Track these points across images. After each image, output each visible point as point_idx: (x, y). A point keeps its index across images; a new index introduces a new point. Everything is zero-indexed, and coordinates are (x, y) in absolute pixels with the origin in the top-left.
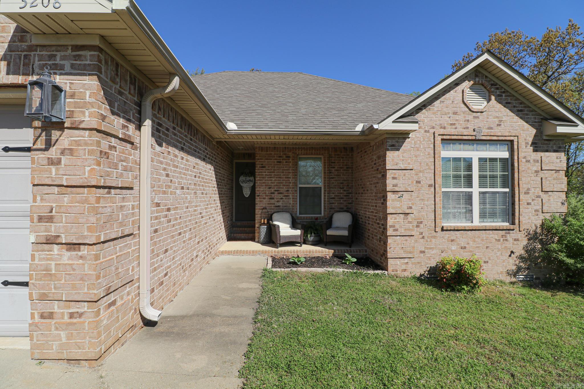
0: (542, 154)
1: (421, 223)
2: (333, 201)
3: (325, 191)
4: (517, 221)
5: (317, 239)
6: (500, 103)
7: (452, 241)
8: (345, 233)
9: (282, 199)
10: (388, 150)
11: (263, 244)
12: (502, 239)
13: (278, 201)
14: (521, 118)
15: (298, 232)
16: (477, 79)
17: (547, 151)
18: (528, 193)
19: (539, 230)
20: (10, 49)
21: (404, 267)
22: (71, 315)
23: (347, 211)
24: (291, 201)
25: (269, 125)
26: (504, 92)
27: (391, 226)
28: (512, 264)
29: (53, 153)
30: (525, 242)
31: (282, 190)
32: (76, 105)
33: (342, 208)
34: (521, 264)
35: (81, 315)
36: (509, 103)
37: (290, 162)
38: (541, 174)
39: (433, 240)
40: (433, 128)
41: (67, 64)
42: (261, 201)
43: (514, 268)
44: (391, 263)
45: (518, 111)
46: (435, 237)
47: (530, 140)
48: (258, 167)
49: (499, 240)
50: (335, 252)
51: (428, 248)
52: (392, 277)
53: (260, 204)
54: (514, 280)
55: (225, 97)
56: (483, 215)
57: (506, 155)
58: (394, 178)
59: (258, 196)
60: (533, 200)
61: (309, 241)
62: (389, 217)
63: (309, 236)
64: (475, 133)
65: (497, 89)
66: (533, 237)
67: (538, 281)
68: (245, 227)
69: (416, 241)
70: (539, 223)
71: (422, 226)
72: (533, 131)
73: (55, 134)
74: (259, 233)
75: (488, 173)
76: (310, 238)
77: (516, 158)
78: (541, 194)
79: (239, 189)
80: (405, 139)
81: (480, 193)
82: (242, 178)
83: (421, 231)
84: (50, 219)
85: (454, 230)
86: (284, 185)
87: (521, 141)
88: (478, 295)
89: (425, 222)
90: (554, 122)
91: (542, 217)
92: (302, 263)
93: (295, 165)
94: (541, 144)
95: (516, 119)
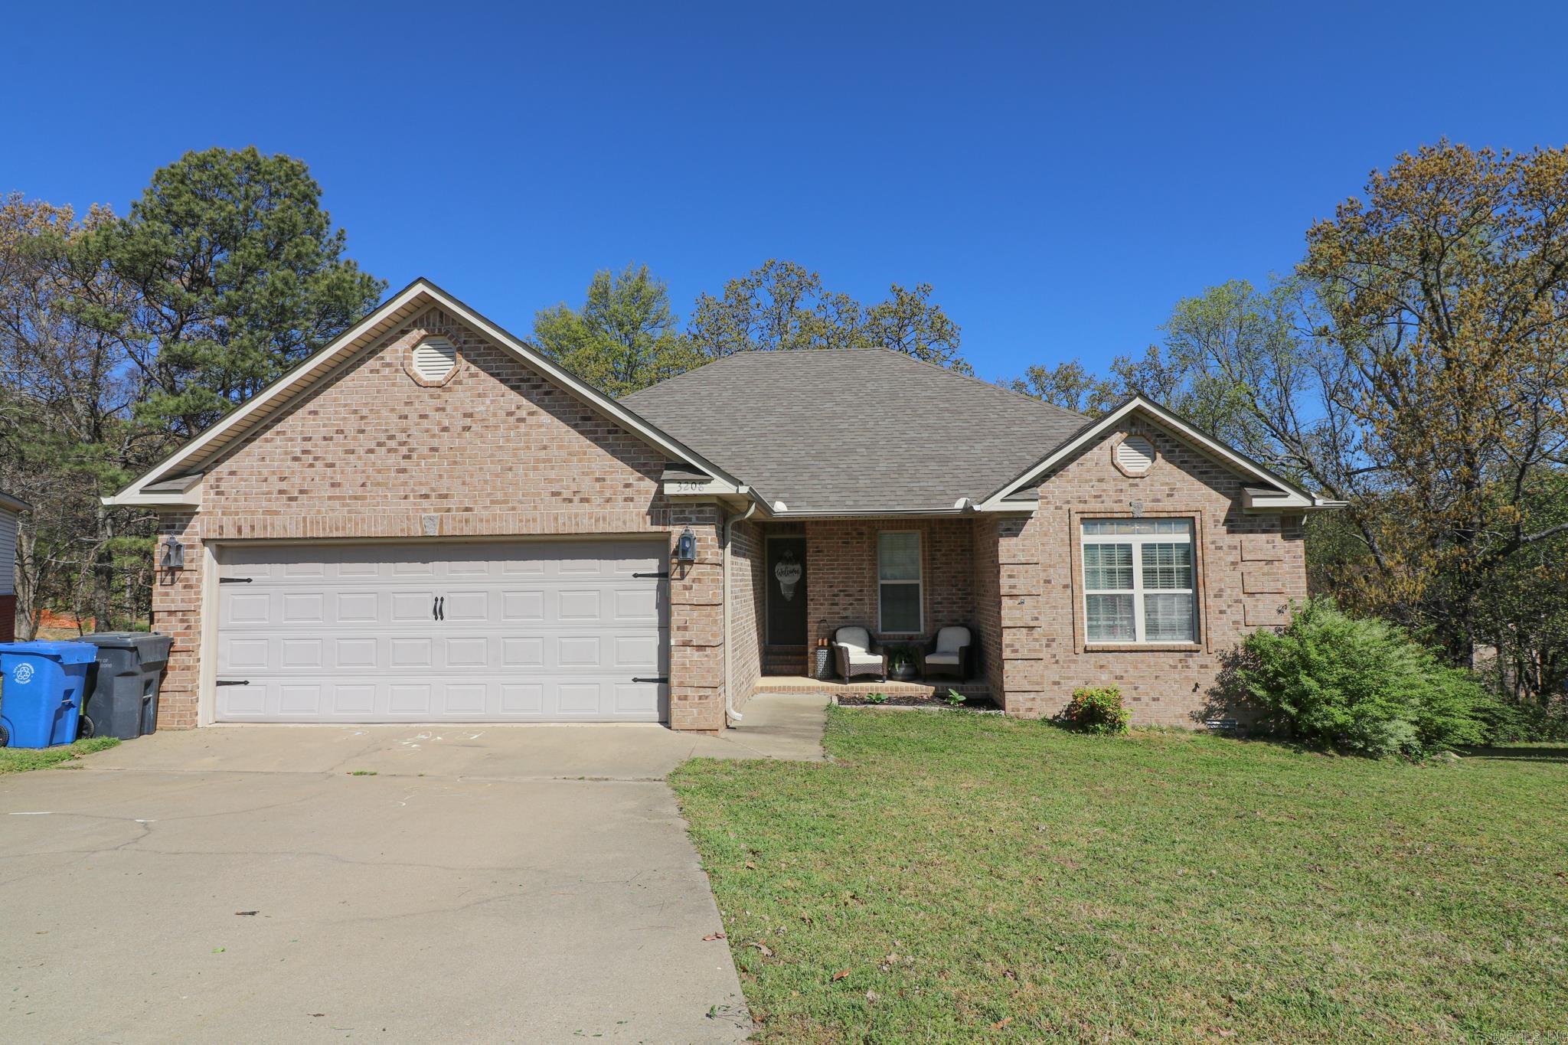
0: (1243, 537)
1: (1053, 640)
2: (939, 607)
3: (925, 590)
4: (1203, 638)
5: (910, 671)
6: (1170, 462)
7: (1102, 667)
8: (954, 660)
9: (851, 604)
10: (1002, 536)
11: (822, 679)
12: (1180, 666)
13: (845, 609)
14: (1206, 483)
15: (878, 659)
16: (1134, 430)
17: (1251, 532)
18: (1221, 596)
19: (1241, 652)
20: (652, 506)
21: (1029, 705)
22: (700, 698)
23: (962, 625)
24: (867, 609)
26: (1177, 446)
27: (1007, 646)
28: (1198, 703)
29: (687, 581)
30: (1218, 669)
31: (851, 590)
32: (702, 547)
33: (956, 620)
34: (1214, 703)
35: (707, 697)
36: (1186, 462)
37: (864, 542)
38: (1241, 567)
39: (1073, 666)
40: (1068, 502)
41: (693, 517)
42: (816, 609)
43: (1202, 709)
44: (1009, 699)
45: (1201, 473)
46: (1075, 662)
47: (1222, 515)
48: (810, 550)
49: (1175, 667)
50: (936, 689)
51: (1064, 678)
52: (1011, 719)
53: (816, 614)
54: (1201, 726)
55: (753, 436)
56: (1152, 629)
57: (1185, 538)
58: (1010, 576)
59: (812, 600)
60: (1229, 606)
61: (898, 675)
62: (1006, 632)
63: (897, 665)
64: (1131, 509)
65: (1167, 441)
66: (1232, 662)
67: (1243, 730)
68: (787, 654)
69: (1046, 667)
70: (1240, 641)
71: (1054, 645)
72: (1228, 503)
73: (687, 568)
74: (815, 662)
75: (1158, 566)
76: (900, 669)
77: (1199, 543)
78: (1242, 597)
79: (774, 584)
80: (1026, 519)
81: (1147, 596)
82: (780, 567)
83: (1054, 652)
84: (685, 628)
85: (1103, 651)
86: (855, 582)
87: (1206, 518)
88: (1118, 737)
89: (1059, 640)
90: (1250, 491)
91: (1247, 632)
92: (882, 702)
93: (874, 547)
94: (1241, 520)
95: (1198, 484)
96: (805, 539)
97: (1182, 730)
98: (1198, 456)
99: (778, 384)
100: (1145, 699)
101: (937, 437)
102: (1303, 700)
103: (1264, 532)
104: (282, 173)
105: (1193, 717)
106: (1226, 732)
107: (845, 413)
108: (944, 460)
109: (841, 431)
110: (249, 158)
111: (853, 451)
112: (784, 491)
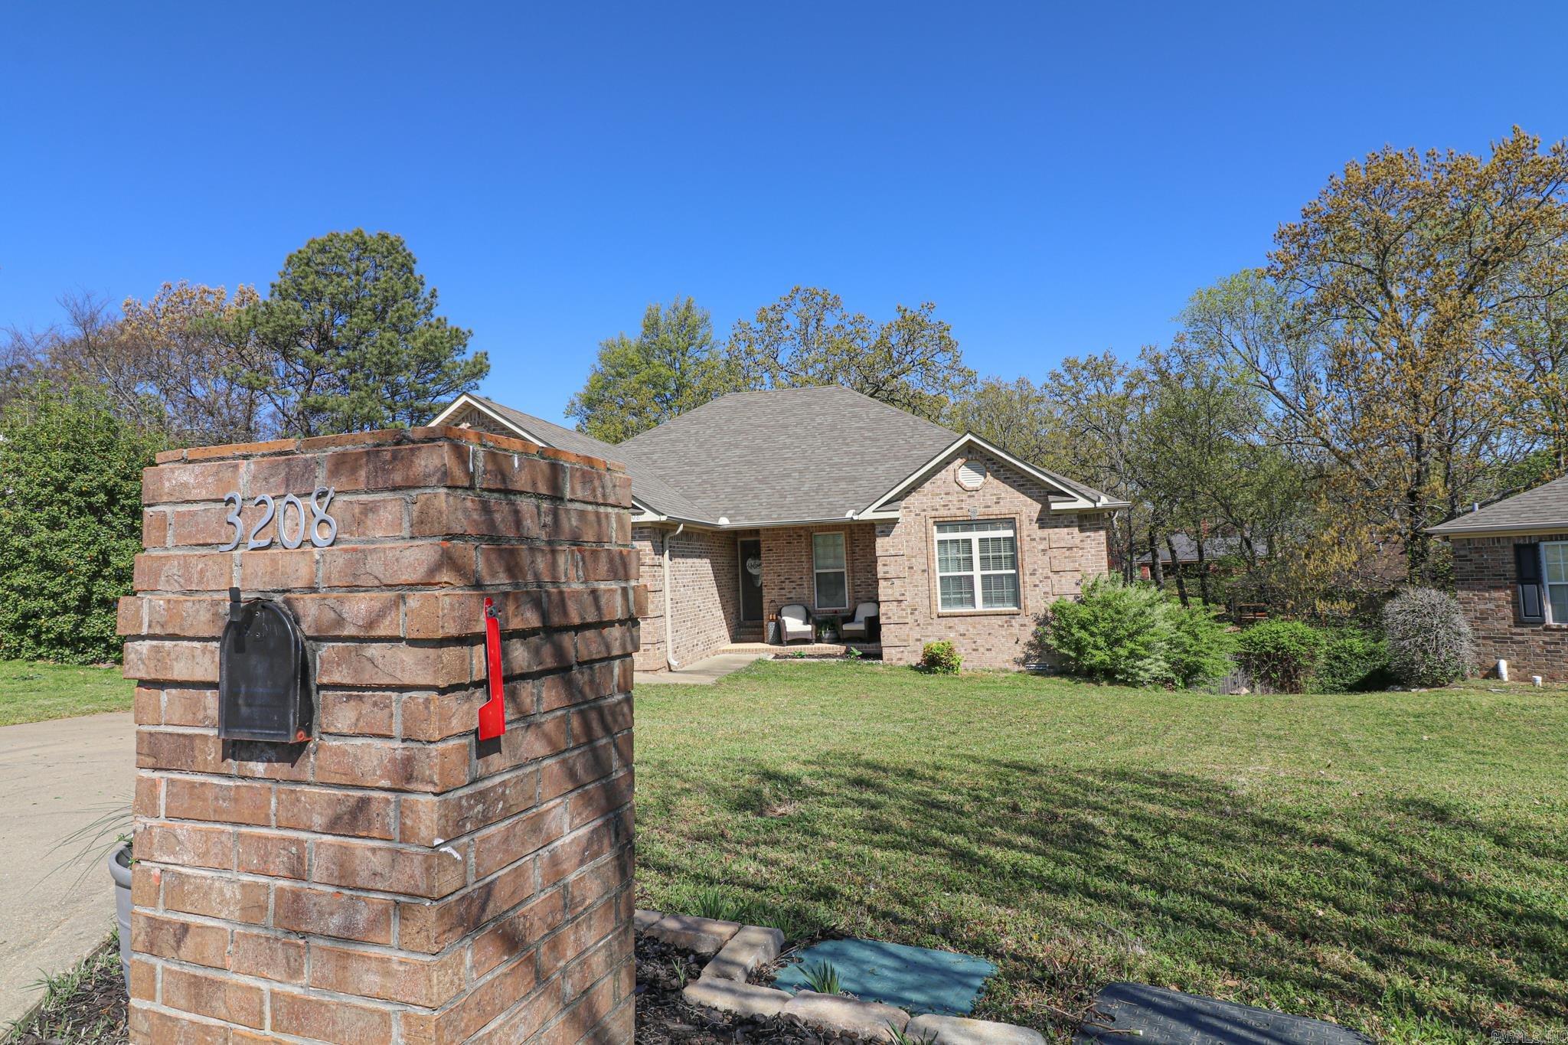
0: (1051, 531)
1: (915, 609)
2: (858, 589)
3: (848, 576)
4: (1022, 605)
5: (833, 636)
6: (997, 478)
7: (950, 627)
8: (861, 627)
9: (794, 588)
10: (878, 537)
11: (771, 644)
12: (1006, 625)
13: (789, 592)
14: (1022, 493)
15: (809, 628)
16: (969, 456)
17: (1057, 527)
18: (1034, 574)
19: (1050, 614)
21: (899, 656)
23: (868, 602)
24: (806, 591)
27: (884, 614)
28: (1019, 652)
30: (1033, 627)
31: (793, 578)
32: (645, 555)
34: (1030, 652)
36: (1009, 479)
37: (803, 542)
38: (1050, 553)
39: (930, 627)
40: (925, 511)
41: (640, 536)
42: (768, 593)
43: (1022, 655)
44: (886, 652)
45: (1020, 487)
46: (931, 624)
47: (1035, 516)
48: (763, 550)
49: (1003, 626)
50: (847, 648)
51: (923, 636)
52: (884, 666)
53: (769, 596)
54: (1023, 668)
55: (720, 466)
56: (987, 599)
57: (1010, 533)
58: (884, 565)
59: (767, 587)
60: (1041, 582)
61: (824, 639)
62: (882, 605)
63: (823, 631)
64: (970, 514)
65: (995, 463)
66: (1043, 622)
67: (1050, 671)
68: (751, 628)
69: (911, 629)
70: (1049, 606)
71: (917, 612)
72: (1039, 506)
74: (768, 632)
75: (991, 554)
76: (826, 635)
77: (1018, 537)
78: (1050, 574)
79: (747, 577)
80: (895, 524)
81: (983, 577)
82: (751, 563)
83: (916, 618)
85: (951, 616)
86: (796, 572)
87: (1023, 518)
88: (951, 675)
89: (920, 609)
90: (1051, 498)
91: (1052, 600)
92: (802, 657)
93: (810, 545)
94: (1048, 519)
95: (1017, 494)
96: (759, 541)
97: (1006, 671)
98: (1017, 473)
99: (751, 421)
100: (981, 650)
101: (854, 461)
102: (1080, 648)
103: (1066, 526)
104: (384, 249)
105: (1016, 662)
106: (1038, 672)
107: (792, 443)
108: (854, 479)
109: (786, 459)
110: (357, 239)
111: (789, 476)
112: (732, 509)
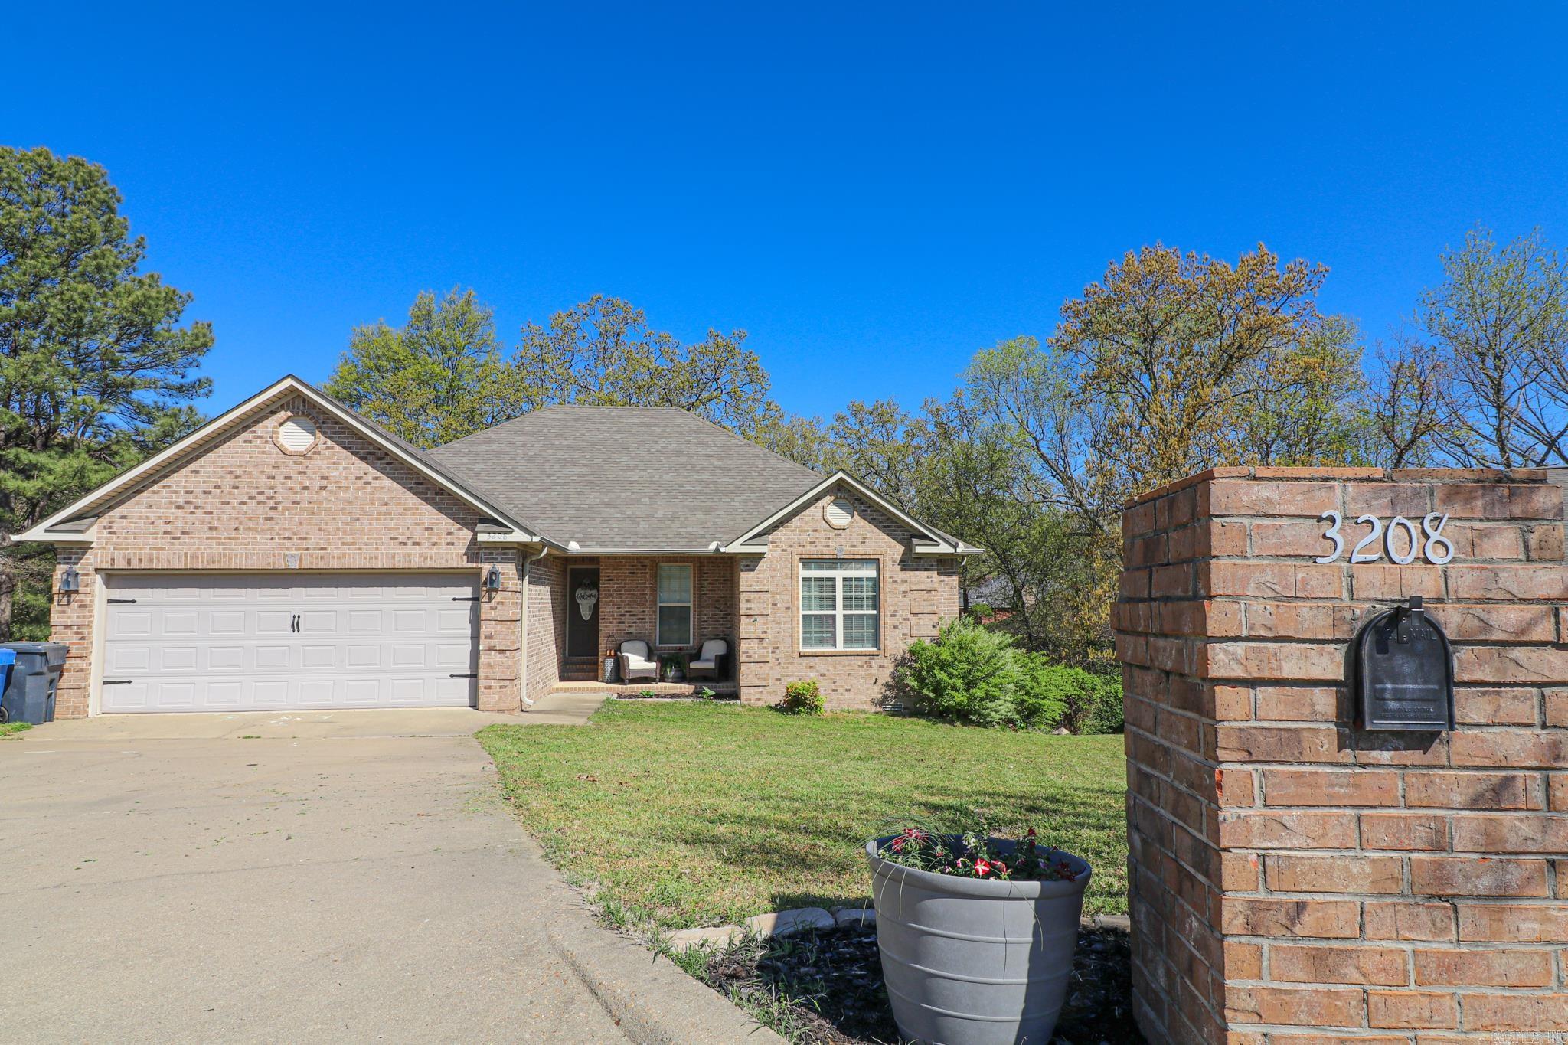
0: (912, 573)
1: (777, 648)
2: (705, 625)
3: (694, 611)
4: (882, 646)
5: (679, 674)
6: (864, 519)
7: (811, 667)
8: (711, 665)
9: (635, 622)
10: (742, 571)
11: (608, 682)
12: (865, 666)
13: (630, 626)
14: (888, 535)
15: (653, 665)
16: (839, 494)
17: (917, 570)
18: (895, 616)
19: (907, 656)
20: (468, 549)
21: (758, 696)
22: (501, 687)
23: (721, 639)
24: (648, 626)
25: (615, 540)
26: (869, 507)
27: (744, 652)
28: (876, 693)
29: (493, 603)
30: (892, 669)
31: (635, 612)
32: (505, 579)
33: (718, 635)
34: (888, 692)
35: (506, 687)
36: (875, 519)
37: (647, 573)
38: (910, 595)
39: (790, 667)
40: (791, 546)
41: (499, 558)
42: (606, 626)
43: (880, 697)
44: (744, 693)
45: (885, 527)
46: (792, 664)
47: (898, 558)
48: (603, 580)
49: (862, 667)
50: (696, 687)
51: (784, 676)
52: (743, 706)
53: (606, 630)
54: (879, 709)
55: (558, 484)
56: (848, 640)
57: (873, 574)
58: (748, 601)
59: (603, 619)
60: (900, 623)
61: (668, 678)
62: (743, 643)
63: (668, 670)
64: (836, 552)
65: (862, 503)
66: (901, 663)
67: (906, 711)
68: (583, 664)
69: (771, 668)
70: (907, 648)
71: (778, 651)
72: (902, 549)
73: (493, 594)
74: (604, 669)
75: (853, 594)
76: (670, 673)
77: (881, 578)
78: (910, 616)
79: (575, 608)
80: (761, 558)
81: (845, 616)
82: (579, 592)
83: (777, 657)
84: (491, 638)
85: (812, 656)
86: (639, 605)
87: (887, 559)
88: (814, 716)
89: (781, 648)
90: (915, 541)
91: (911, 641)
92: (651, 697)
93: (655, 576)
94: (910, 562)
95: (882, 535)
96: (598, 569)
97: (864, 712)
98: (883, 515)
99: (584, 438)
100: (841, 690)
101: (707, 490)
102: (938, 689)
103: (926, 570)
105: (874, 703)
106: (895, 713)
107: (637, 466)
108: (709, 510)
109: (631, 482)
110: (41, 160)
111: (638, 501)
112: (579, 532)
